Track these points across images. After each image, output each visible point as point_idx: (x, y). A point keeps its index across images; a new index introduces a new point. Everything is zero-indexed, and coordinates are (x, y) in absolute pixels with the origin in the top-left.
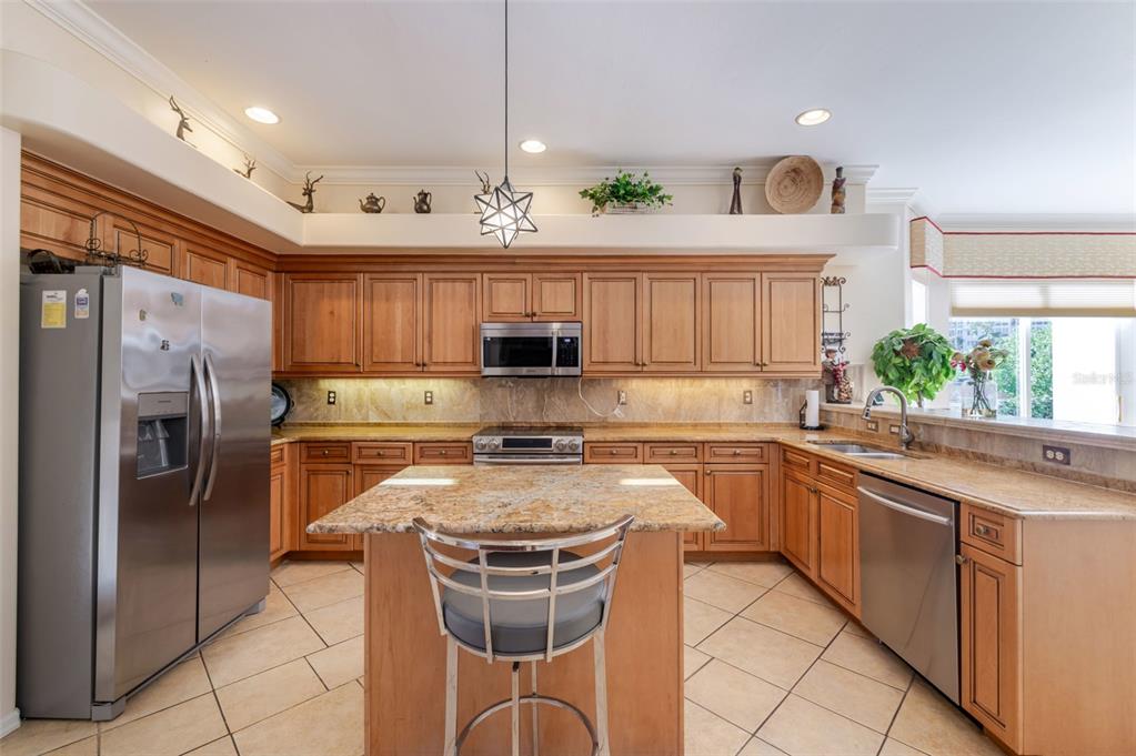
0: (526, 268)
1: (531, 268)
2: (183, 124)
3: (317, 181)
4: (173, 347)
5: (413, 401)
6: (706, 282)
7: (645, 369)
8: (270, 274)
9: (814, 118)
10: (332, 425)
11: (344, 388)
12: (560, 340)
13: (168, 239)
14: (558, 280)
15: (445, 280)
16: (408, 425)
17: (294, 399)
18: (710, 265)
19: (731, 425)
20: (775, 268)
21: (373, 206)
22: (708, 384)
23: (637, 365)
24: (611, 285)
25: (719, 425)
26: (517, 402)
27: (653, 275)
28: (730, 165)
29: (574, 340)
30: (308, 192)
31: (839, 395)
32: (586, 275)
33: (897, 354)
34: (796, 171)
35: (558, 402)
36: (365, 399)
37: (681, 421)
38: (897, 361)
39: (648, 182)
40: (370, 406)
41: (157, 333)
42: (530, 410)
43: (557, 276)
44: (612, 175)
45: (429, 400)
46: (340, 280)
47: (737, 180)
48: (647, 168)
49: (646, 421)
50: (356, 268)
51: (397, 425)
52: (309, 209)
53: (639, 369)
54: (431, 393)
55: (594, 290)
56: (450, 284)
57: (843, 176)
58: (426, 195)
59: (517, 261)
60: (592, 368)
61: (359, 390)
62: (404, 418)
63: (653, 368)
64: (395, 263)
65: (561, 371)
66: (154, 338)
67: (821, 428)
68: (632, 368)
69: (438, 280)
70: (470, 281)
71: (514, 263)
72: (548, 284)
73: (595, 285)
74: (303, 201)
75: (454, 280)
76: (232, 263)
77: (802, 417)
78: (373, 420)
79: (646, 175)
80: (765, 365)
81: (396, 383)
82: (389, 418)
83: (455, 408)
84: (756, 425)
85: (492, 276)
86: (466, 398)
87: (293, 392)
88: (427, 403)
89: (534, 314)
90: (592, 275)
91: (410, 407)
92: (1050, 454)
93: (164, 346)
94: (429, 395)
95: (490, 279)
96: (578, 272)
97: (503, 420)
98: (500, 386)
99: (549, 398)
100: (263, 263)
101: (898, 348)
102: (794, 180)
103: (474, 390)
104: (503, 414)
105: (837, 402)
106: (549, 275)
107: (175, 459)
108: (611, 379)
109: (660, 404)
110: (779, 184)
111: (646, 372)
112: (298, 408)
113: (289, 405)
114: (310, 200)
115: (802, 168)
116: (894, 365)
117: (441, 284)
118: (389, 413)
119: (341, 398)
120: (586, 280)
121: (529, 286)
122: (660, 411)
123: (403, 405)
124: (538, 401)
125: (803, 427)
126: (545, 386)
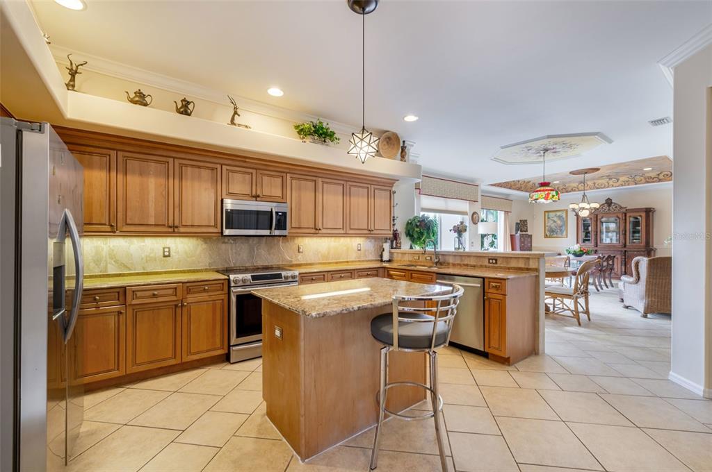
0: (252, 166)
1: (256, 166)
3: (82, 65)
5: (152, 255)
7: (320, 232)
9: (411, 118)
12: (277, 213)
14: (273, 175)
15: (193, 166)
16: (147, 274)
18: (350, 177)
19: (352, 262)
21: (140, 99)
23: (317, 229)
24: (302, 182)
25: (347, 262)
26: (236, 253)
27: (324, 180)
29: (285, 214)
30: (74, 73)
31: (396, 245)
32: (288, 175)
33: (417, 226)
34: (389, 138)
35: (263, 252)
36: (104, 254)
38: (418, 229)
40: (108, 260)
42: (245, 259)
43: (272, 173)
45: (167, 254)
46: (91, 154)
49: (313, 262)
51: (138, 274)
52: (73, 87)
54: (169, 248)
55: (294, 184)
56: (196, 169)
57: (406, 145)
58: (188, 103)
59: (247, 160)
60: (291, 231)
62: (144, 268)
63: (324, 231)
65: (277, 232)
67: (390, 261)
68: (313, 231)
69: (186, 165)
70: (212, 169)
71: (245, 162)
72: (266, 177)
73: (294, 181)
75: (199, 167)
77: (381, 256)
79: (328, 124)
80: (371, 230)
82: (130, 269)
83: (188, 259)
84: (363, 261)
86: (198, 252)
88: (165, 256)
89: (258, 196)
90: (292, 175)
91: (150, 259)
92: (491, 261)
94: (166, 250)
95: (227, 170)
96: (284, 172)
99: (258, 249)
101: (418, 224)
102: (387, 142)
104: (226, 262)
105: (395, 248)
108: (296, 238)
110: (384, 143)
111: (321, 233)
114: (72, 79)
115: (392, 137)
116: (417, 231)
117: (189, 168)
118: (129, 266)
120: (288, 178)
121: (254, 178)
123: (142, 259)
124: (250, 251)
125: (382, 261)
126: (254, 242)
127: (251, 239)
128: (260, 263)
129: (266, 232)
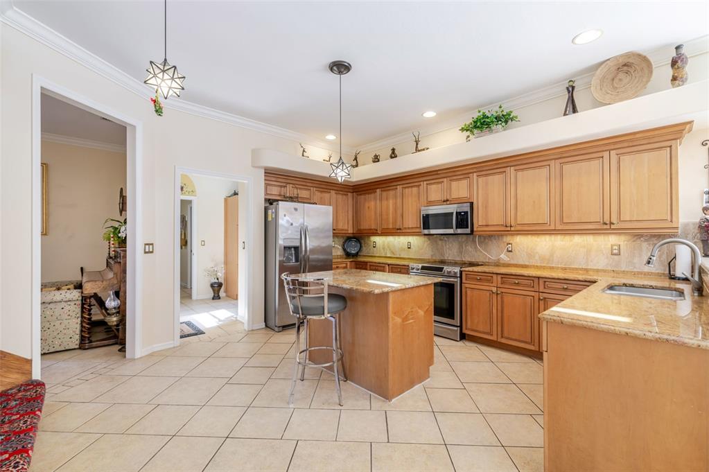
0: (444, 175)
1: (446, 175)
2: (304, 151)
3: (358, 154)
4: (294, 225)
5: (404, 247)
6: (558, 166)
8: (349, 194)
10: (375, 257)
11: (379, 240)
13: (309, 188)
14: (460, 179)
15: (408, 187)
16: (401, 258)
17: (363, 245)
18: (562, 153)
19: (598, 270)
20: (626, 144)
21: (376, 159)
22: (577, 239)
23: (506, 226)
24: (490, 178)
25: (587, 270)
27: (518, 167)
28: (565, 80)
29: (466, 213)
30: (356, 159)
32: (475, 174)
34: (626, 65)
35: (470, 249)
36: (386, 245)
37: (554, 265)
39: (502, 111)
40: (387, 248)
41: (290, 220)
42: (455, 254)
43: (459, 177)
44: (476, 115)
45: (409, 246)
46: (371, 193)
47: (571, 90)
48: (500, 103)
49: (527, 263)
50: (376, 187)
52: (357, 166)
53: (509, 229)
54: (409, 243)
55: (479, 182)
56: (410, 189)
58: (394, 150)
59: (440, 172)
60: (479, 229)
61: (384, 242)
63: (519, 228)
64: (389, 183)
65: (459, 231)
66: (288, 221)
69: (405, 188)
70: (418, 186)
71: (438, 174)
72: (455, 182)
73: (481, 179)
74: (354, 163)
75: (412, 187)
76: (333, 192)
77: (671, 269)
78: (388, 255)
79: (500, 107)
80: (613, 224)
81: (397, 238)
82: (395, 254)
83: (421, 251)
84: (624, 273)
85: (428, 182)
86: (425, 246)
87: (362, 241)
88: (409, 248)
89: (448, 200)
90: (478, 174)
91: (403, 250)
93: (292, 224)
95: (427, 184)
96: (471, 173)
97: (442, 258)
98: (441, 240)
99: (466, 247)
100: (347, 190)
102: (628, 73)
103: (429, 242)
104: (441, 255)
106: (455, 178)
107: (297, 260)
108: (502, 235)
109: (537, 253)
110: (613, 79)
112: (364, 248)
113: (361, 247)
114: (357, 162)
117: (407, 190)
118: (394, 252)
119: (378, 245)
120: (475, 177)
121: (445, 185)
122: (537, 258)
123: (399, 249)
124: (459, 248)
126: (463, 240)
127: (460, 237)
128: (467, 259)
129: (451, 231)
